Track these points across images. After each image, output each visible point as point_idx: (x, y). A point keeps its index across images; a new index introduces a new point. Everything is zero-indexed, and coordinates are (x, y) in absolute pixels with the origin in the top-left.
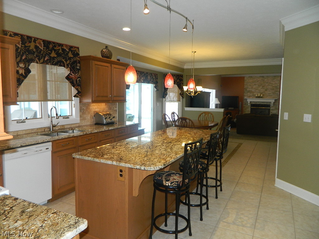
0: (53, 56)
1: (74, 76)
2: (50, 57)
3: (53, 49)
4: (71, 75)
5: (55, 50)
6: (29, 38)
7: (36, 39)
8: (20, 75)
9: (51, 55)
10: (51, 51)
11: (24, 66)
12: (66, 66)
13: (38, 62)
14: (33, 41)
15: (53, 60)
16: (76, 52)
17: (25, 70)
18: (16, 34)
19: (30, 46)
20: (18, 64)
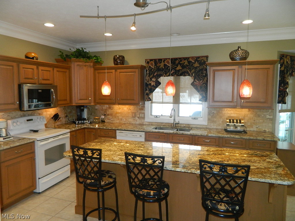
0: (178, 69)
1: (198, 83)
2: (176, 70)
3: (179, 63)
4: (196, 82)
5: (180, 64)
6: (160, 60)
7: (165, 60)
8: (152, 86)
9: (176, 69)
10: (177, 66)
11: (155, 80)
12: (191, 75)
13: (165, 76)
14: (163, 61)
15: (178, 72)
16: (203, 61)
17: (155, 83)
18: (151, 60)
19: (160, 66)
20: (151, 79)
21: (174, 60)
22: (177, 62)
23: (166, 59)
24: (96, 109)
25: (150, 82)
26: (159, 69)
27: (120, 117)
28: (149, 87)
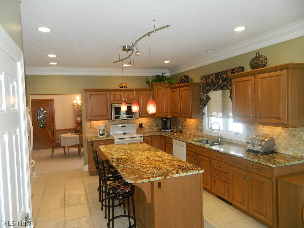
5: (222, 78)
8: (204, 100)
9: (219, 83)
10: (219, 79)
11: (206, 95)
12: (229, 88)
13: (211, 90)
14: (210, 77)
15: (220, 86)
17: (206, 98)
18: (204, 77)
19: (209, 81)
20: (203, 94)
21: (217, 74)
22: (219, 76)
23: (212, 74)
24: (179, 121)
25: (203, 97)
26: (208, 85)
27: (190, 129)
28: (203, 102)
